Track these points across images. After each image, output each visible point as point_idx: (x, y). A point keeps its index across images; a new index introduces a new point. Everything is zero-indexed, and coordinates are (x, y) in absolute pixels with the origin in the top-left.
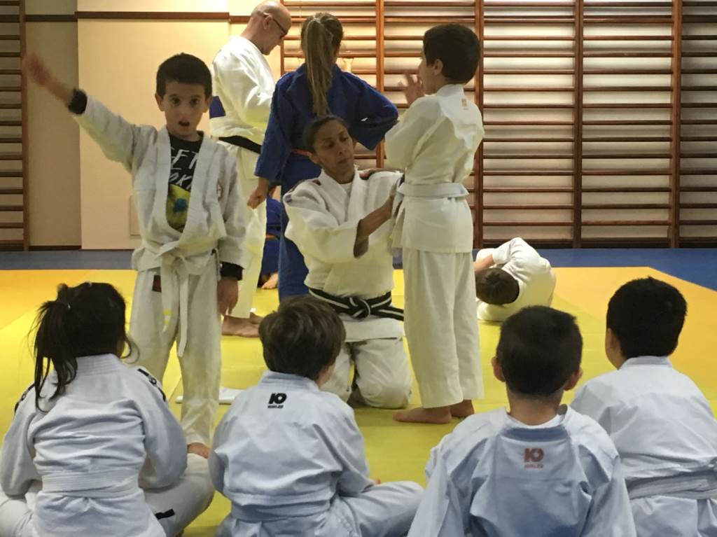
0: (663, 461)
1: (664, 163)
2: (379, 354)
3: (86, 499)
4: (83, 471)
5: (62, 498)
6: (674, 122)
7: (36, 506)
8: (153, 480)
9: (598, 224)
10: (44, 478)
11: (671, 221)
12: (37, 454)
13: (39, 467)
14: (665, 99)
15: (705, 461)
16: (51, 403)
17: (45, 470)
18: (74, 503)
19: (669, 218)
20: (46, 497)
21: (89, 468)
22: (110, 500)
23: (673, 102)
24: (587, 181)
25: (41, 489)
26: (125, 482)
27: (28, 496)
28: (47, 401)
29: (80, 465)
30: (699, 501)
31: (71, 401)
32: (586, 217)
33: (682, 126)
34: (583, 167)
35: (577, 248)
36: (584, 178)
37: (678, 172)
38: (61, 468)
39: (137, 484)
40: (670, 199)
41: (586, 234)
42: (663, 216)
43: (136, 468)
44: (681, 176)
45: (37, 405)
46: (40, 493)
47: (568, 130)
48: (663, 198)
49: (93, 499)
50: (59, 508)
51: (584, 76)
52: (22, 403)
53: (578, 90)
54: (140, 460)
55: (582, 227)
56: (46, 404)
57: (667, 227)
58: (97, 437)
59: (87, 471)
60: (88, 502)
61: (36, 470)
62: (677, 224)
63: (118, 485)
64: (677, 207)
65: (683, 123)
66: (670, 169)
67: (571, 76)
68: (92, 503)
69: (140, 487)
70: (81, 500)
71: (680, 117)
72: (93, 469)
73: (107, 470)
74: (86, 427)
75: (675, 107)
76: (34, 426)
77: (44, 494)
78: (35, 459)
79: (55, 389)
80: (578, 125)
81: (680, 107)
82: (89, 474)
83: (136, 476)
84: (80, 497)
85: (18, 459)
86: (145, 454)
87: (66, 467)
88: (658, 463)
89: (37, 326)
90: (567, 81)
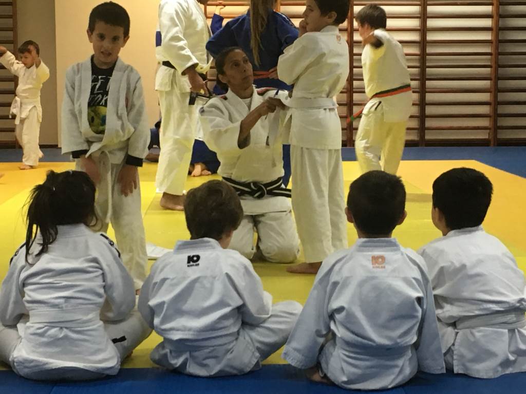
0: (484, 303)
1: (486, 84)
2: (273, 223)
3: (61, 328)
4: (59, 308)
5: (43, 327)
6: (494, 54)
7: (25, 333)
8: (111, 315)
9: (437, 128)
10: (31, 313)
11: (490, 127)
12: (26, 296)
13: (27, 305)
14: (487, 36)
15: (513, 302)
16: (37, 258)
17: (31, 307)
18: (53, 331)
19: (490, 125)
20: (32, 327)
21: (64, 305)
22: (79, 329)
23: (493, 39)
24: (430, 97)
25: (28, 321)
26: (90, 316)
27: (19, 326)
28: (34, 257)
29: (57, 303)
30: (509, 331)
31: (52, 257)
32: (429, 123)
33: (500, 57)
34: (427, 87)
35: (422, 146)
36: (427, 94)
37: (496, 90)
38: (43, 305)
39: (99, 318)
40: (490, 110)
41: (429, 136)
42: (485, 122)
43: (98, 306)
44: (499, 94)
45: (26, 260)
46: (28, 324)
47: (416, 59)
48: (485, 110)
49: (66, 328)
50: (42, 335)
51: (428, 19)
52: (16, 257)
53: (423, 30)
54: (101, 300)
55: (426, 131)
56: (33, 259)
57: (488, 131)
58: (70, 283)
59: (62, 308)
60: (63, 330)
61: (25, 306)
62: (496, 128)
63: (85, 318)
64: (495, 116)
65: (500, 54)
66: (491, 88)
67: (418, 19)
68: (65, 332)
69: (101, 320)
70: (58, 329)
71: (498, 50)
72: (66, 306)
73: (77, 307)
74: (62, 276)
75: (494, 42)
76: (24, 275)
77: (31, 325)
78: (24, 299)
79: (40, 248)
80: (423, 56)
81: (498, 42)
82: (63, 310)
83: (99, 312)
84: (57, 327)
85: (12, 300)
86: (105, 296)
87: (47, 305)
88: (480, 305)
89: (29, 202)
90: (415, 23)
